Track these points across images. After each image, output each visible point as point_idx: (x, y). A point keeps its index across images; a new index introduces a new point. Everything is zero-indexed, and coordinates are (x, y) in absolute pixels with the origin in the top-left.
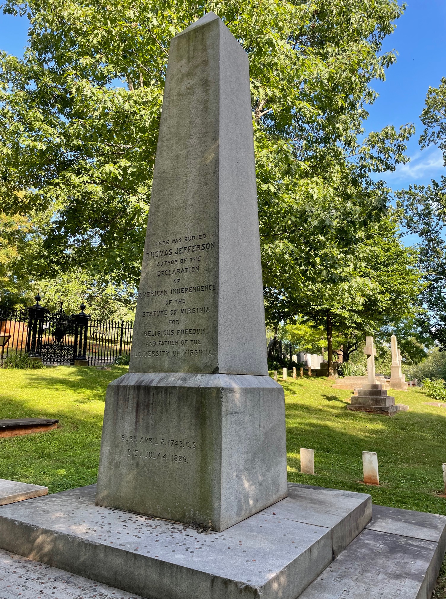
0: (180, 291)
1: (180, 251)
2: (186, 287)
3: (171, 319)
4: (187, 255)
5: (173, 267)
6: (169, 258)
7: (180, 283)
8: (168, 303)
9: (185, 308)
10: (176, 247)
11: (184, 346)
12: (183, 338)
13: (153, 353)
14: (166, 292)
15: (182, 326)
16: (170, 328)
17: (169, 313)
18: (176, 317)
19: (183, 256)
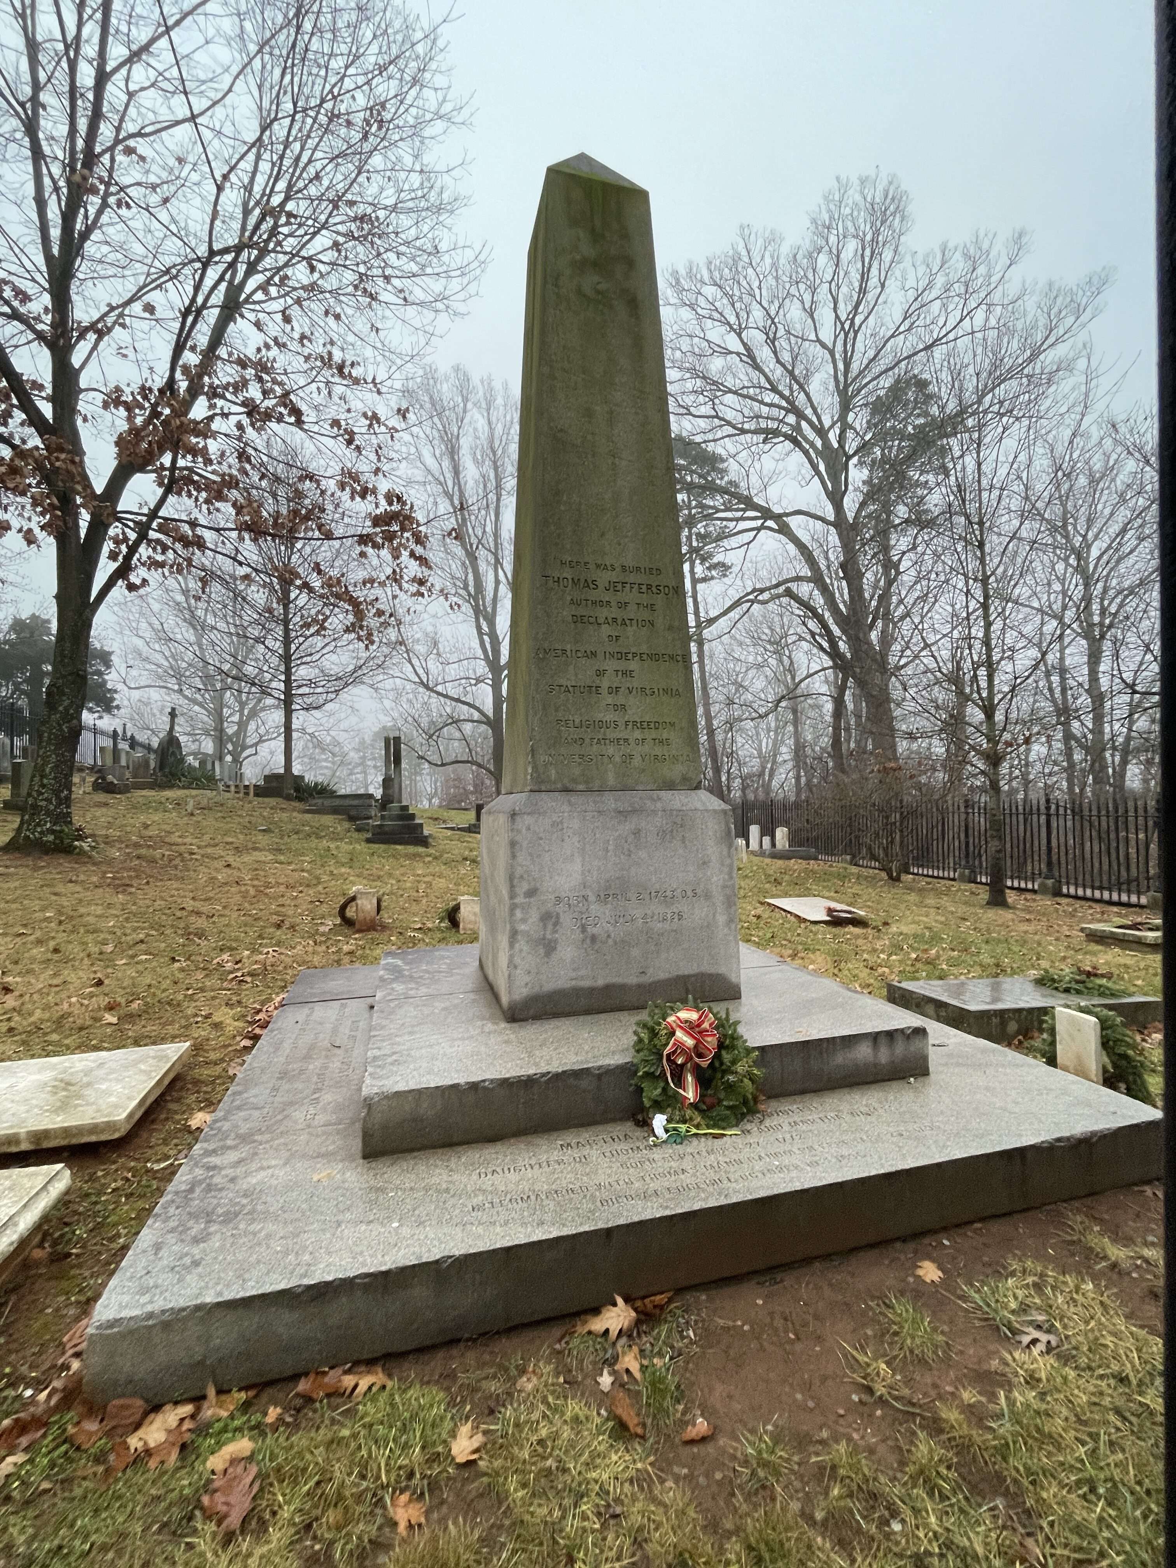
0: (622, 656)
1: (612, 587)
2: (633, 650)
3: (610, 701)
4: (630, 596)
5: (603, 613)
6: (593, 595)
7: (620, 642)
8: (600, 673)
9: (635, 685)
10: (604, 578)
11: (640, 748)
12: (637, 734)
13: (582, 756)
14: (594, 654)
15: (633, 714)
16: (609, 717)
17: (604, 691)
18: (620, 700)
19: (622, 597)
